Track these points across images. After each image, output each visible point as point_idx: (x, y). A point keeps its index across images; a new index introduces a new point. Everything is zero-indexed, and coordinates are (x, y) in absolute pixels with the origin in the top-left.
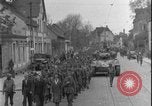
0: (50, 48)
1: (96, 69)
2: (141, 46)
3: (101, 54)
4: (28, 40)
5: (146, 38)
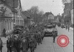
0: (23, 22)
1: (46, 33)
2: (68, 21)
3: (48, 26)
4: (12, 19)
5: (70, 17)
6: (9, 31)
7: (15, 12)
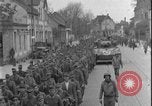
4: (29, 28)
6: (21, 54)
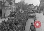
0: (16, 10)
7: (11, 4)
